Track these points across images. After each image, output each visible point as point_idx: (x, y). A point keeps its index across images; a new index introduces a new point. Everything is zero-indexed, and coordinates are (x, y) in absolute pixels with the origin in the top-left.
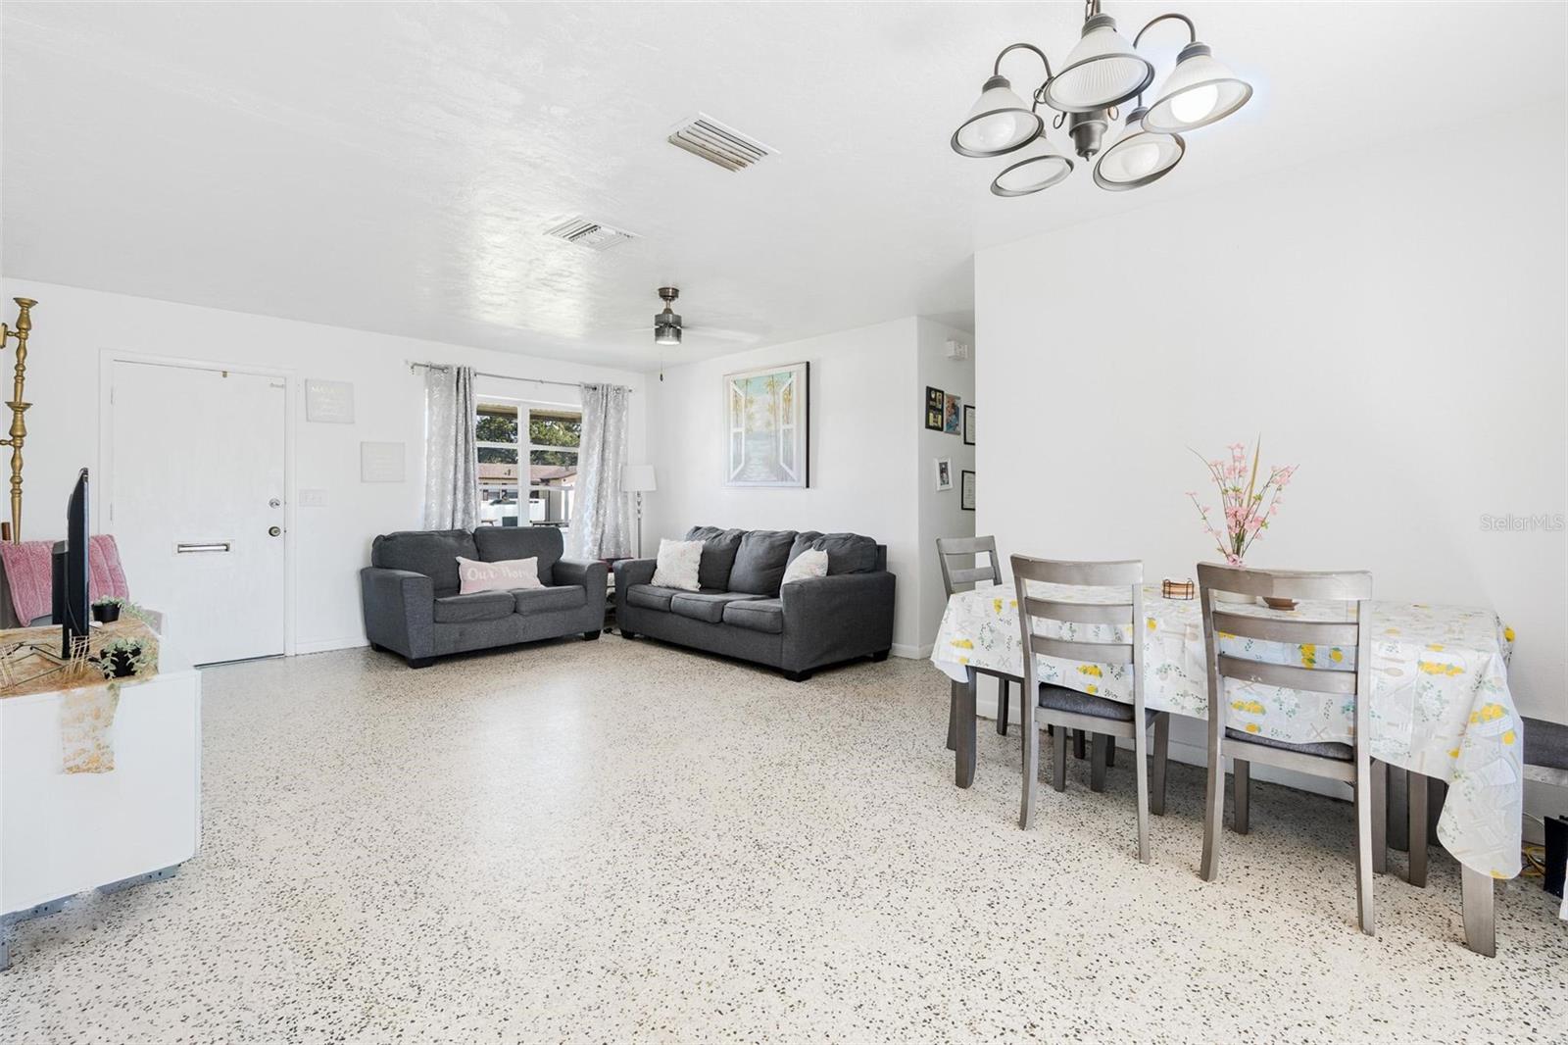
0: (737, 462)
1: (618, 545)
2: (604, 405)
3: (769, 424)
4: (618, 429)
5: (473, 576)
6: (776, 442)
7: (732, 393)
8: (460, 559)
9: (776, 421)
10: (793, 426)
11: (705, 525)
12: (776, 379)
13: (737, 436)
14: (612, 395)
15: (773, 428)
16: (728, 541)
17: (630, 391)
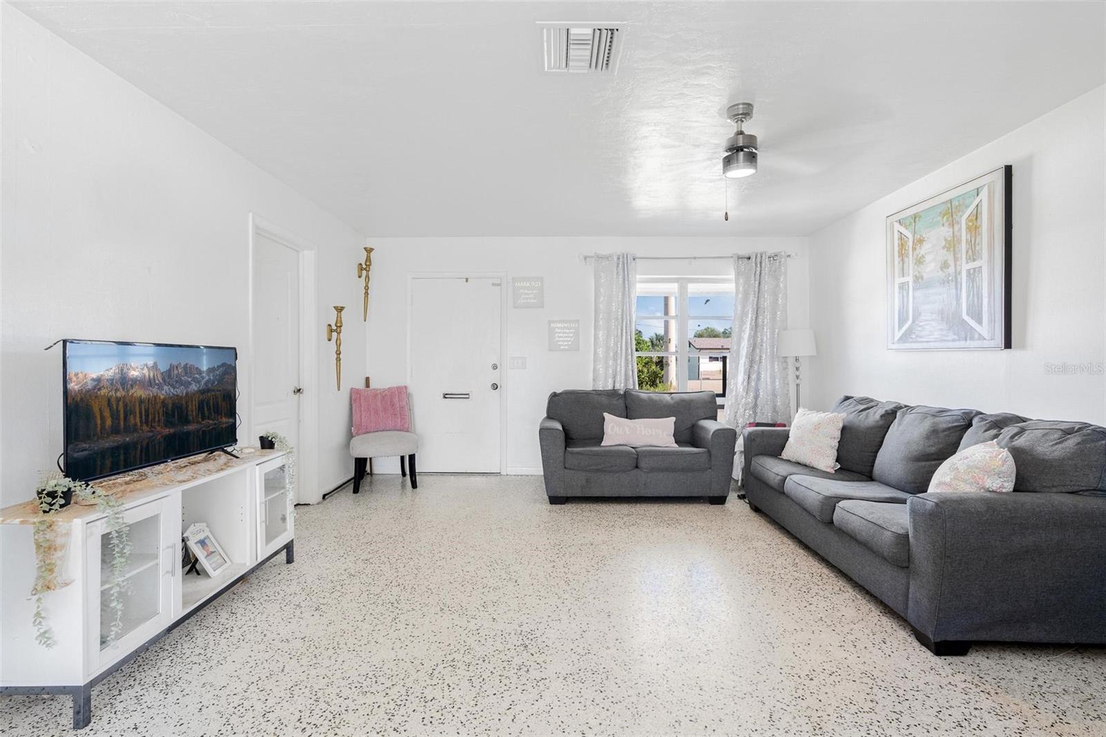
0: (902, 321)
1: (775, 410)
2: (758, 272)
3: (945, 265)
4: (775, 295)
5: (612, 430)
6: (956, 288)
7: (896, 236)
8: (606, 415)
9: (956, 259)
10: (983, 262)
11: (858, 394)
12: (955, 203)
13: (903, 286)
14: (766, 262)
15: (951, 270)
16: (877, 417)
17: (789, 256)
